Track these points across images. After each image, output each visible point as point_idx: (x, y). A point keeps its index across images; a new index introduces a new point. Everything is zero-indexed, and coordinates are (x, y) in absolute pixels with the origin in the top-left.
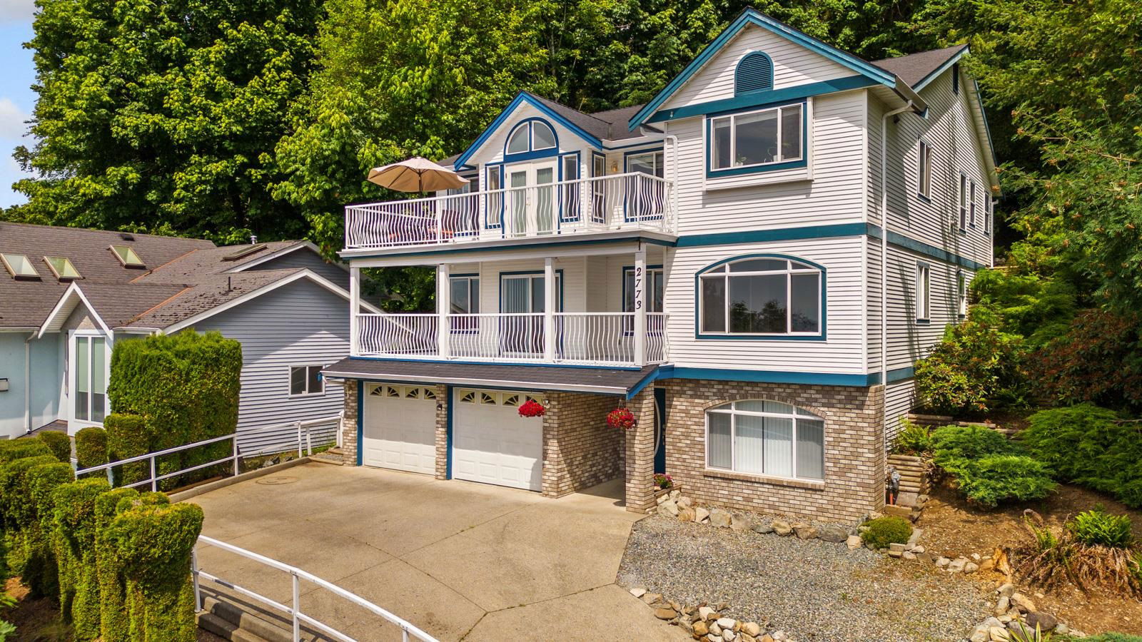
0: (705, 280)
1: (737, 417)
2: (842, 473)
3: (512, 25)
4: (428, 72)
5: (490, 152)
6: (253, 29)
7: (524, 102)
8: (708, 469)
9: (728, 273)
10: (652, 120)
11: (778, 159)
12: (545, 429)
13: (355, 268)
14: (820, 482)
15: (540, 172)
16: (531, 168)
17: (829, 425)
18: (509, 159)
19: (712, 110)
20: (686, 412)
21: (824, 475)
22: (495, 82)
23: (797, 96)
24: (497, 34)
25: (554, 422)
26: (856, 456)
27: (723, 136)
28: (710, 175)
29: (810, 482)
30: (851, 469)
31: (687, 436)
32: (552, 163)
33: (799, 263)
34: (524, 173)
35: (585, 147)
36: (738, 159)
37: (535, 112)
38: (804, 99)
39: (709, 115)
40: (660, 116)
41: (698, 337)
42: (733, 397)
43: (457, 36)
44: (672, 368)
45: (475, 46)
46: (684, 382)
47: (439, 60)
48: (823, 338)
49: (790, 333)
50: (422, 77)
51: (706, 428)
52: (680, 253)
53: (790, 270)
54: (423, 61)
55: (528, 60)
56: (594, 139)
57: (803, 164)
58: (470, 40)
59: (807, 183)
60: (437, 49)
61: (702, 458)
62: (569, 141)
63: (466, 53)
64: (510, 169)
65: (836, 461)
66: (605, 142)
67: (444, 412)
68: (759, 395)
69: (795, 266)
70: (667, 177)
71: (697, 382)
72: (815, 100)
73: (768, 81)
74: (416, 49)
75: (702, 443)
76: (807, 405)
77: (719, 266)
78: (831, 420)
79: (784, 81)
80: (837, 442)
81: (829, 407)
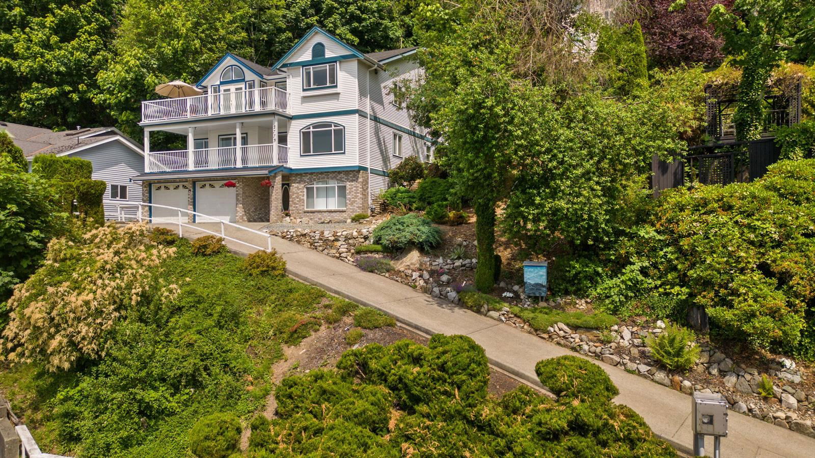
0: (303, 133)
1: (317, 188)
2: (351, 204)
3: (226, 21)
4: (181, 42)
5: (213, 79)
6: (71, 10)
7: (229, 58)
8: (306, 209)
9: (311, 129)
10: (281, 67)
11: (328, 85)
12: (237, 195)
13: (147, 131)
14: (344, 209)
15: (237, 89)
16: (232, 87)
17: (348, 187)
18: (222, 83)
19: (304, 64)
20: (298, 188)
21: (346, 206)
22: (217, 48)
23: (333, 61)
24: (218, 24)
25: (241, 191)
26: (356, 197)
27: (308, 74)
28: (304, 90)
29: (341, 209)
30: (354, 202)
31: (297, 197)
32: (242, 85)
33: (336, 125)
34: (229, 90)
35: (257, 79)
36: (314, 84)
37: (234, 62)
38: (336, 62)
39: (303, 66)
40: (285, 66)
41: (301, 156)
42: (315, 180)
43: (197, 25)
44: (291, 169)
45: (208, 30)
46: (297, 175)
47: (187, 36)
48: (344, 153)
49: (333, 152)
50: (178, 44)
51: (305, 193)
52: (294, 122)
53: (333, 128)
54: (178, 36)
55: (235, 38)
56: (260, 76)
57: (336, 87)
58: (205, 26)
59: (338, 94)
60: (185, 31)
61: (303, 205)
62: (249, 76)
63: (201, 32)
64: (222, 88)
65: (350, 200)
66: (265, 76)
67: (192, 193)
68: (324, 178)
69: (335, 126)
70: (288, 91)
71: (301, 174)
72: (340, 62)
73: (324, 55)
74: (175, 30)
75: (303, 200)
76: (340, 180)
77: (308, 127)
78: (348, 184)
79: (328, 54)
80: (350, 192)
81: (348, 179)
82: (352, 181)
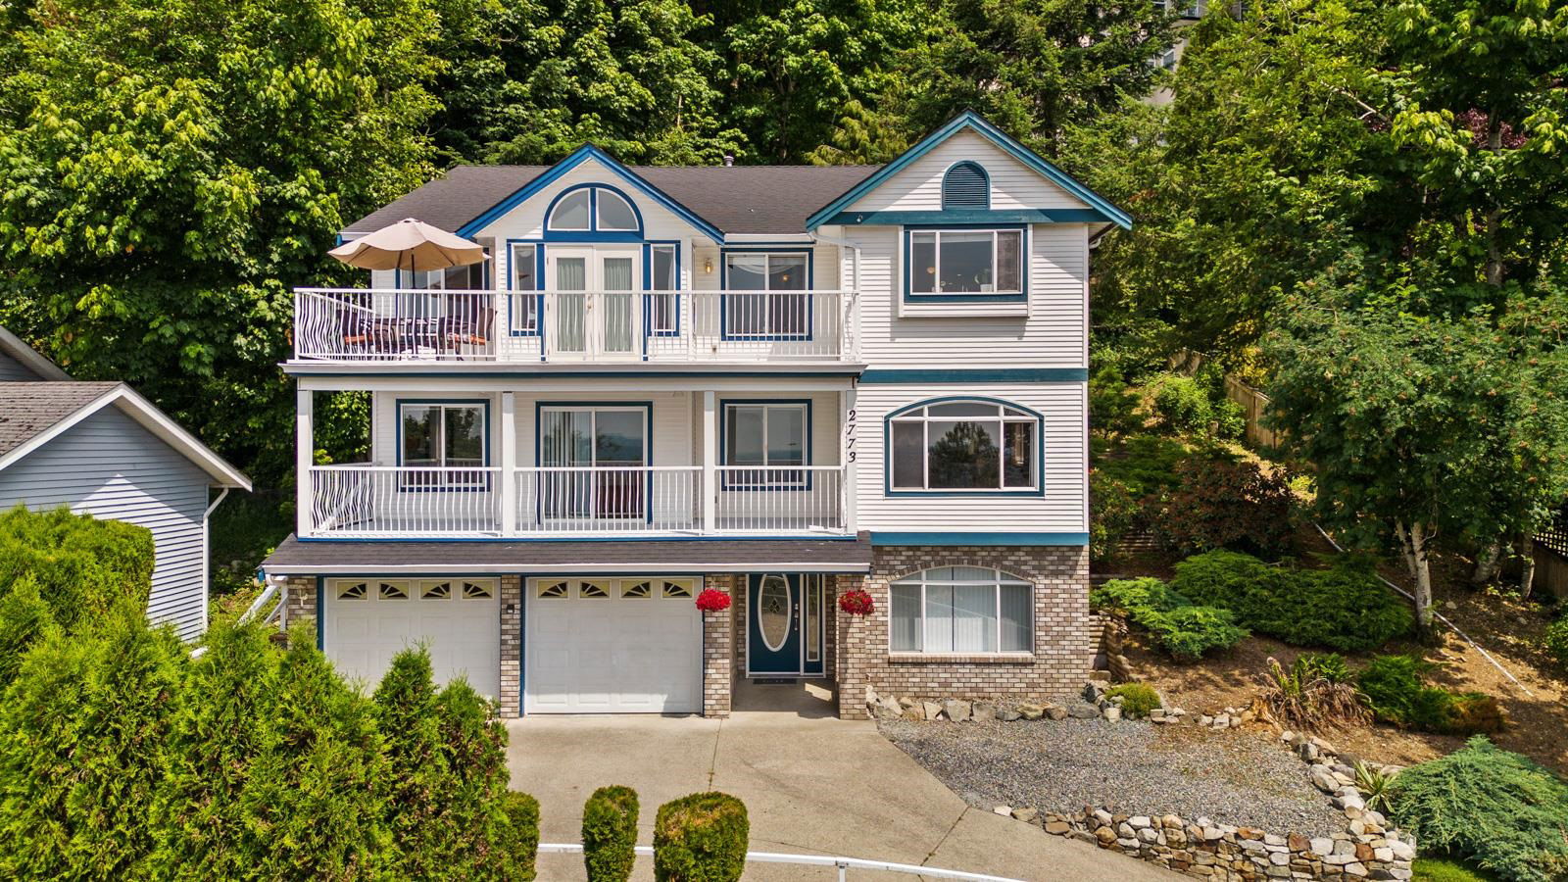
0: (898, 426)
1: (930, 588)
2: (1054, 641)
8: (892, 654)
9: (927, 418)
10: (831, 221)
11: (993, 291)
12: (707, 625)
13: (307, 390)
15: (609, 261)
16: (594, 256)
17: (1041, 590)
18: (550, 237)
19: (912, 222)
25: (724, 615)
26: (1069, 621)
27: (924, 253)
28: (908, 298)
29: (1015, 656)
30: (1064, 636)
32: (634, 253)
33: (1013, 409)
34: (580, 261)
35: (688, 237)
36: (944, 285)
37: (602, 176)
38: (1024, 226)
39: (909, 227)
40: (845, 218)
41: (888, 494)
42: (926, 565)
48: (1041, 493)
49: (1002, 489)
51: (890, 605)
52: (863, 391)
53: (1002, 418)
56: (710, 227)
57: (1023, 298)
59: (1020, 320)
61: (884, 642)
62: (661, 225)
65: (1048, 629)
67: (517, 616)
68: (959, 561)
69: (1007, 412)
71: (879, 549)
72: (1038, 229)
75: (884, 623)
76: (1016, 570)
77: (915, 409)
78: (1042, 584)
79: (1000, 201)
80: (1049, 608)
81: (1040, 569)
82: (1056, 574)
